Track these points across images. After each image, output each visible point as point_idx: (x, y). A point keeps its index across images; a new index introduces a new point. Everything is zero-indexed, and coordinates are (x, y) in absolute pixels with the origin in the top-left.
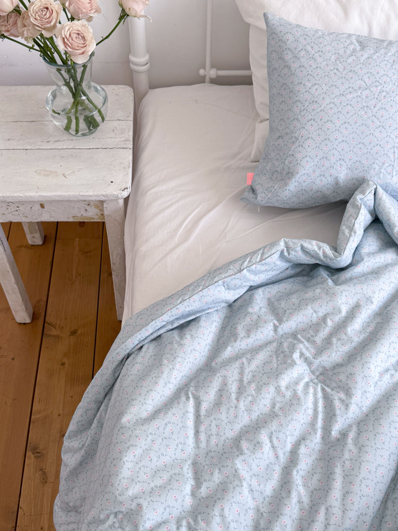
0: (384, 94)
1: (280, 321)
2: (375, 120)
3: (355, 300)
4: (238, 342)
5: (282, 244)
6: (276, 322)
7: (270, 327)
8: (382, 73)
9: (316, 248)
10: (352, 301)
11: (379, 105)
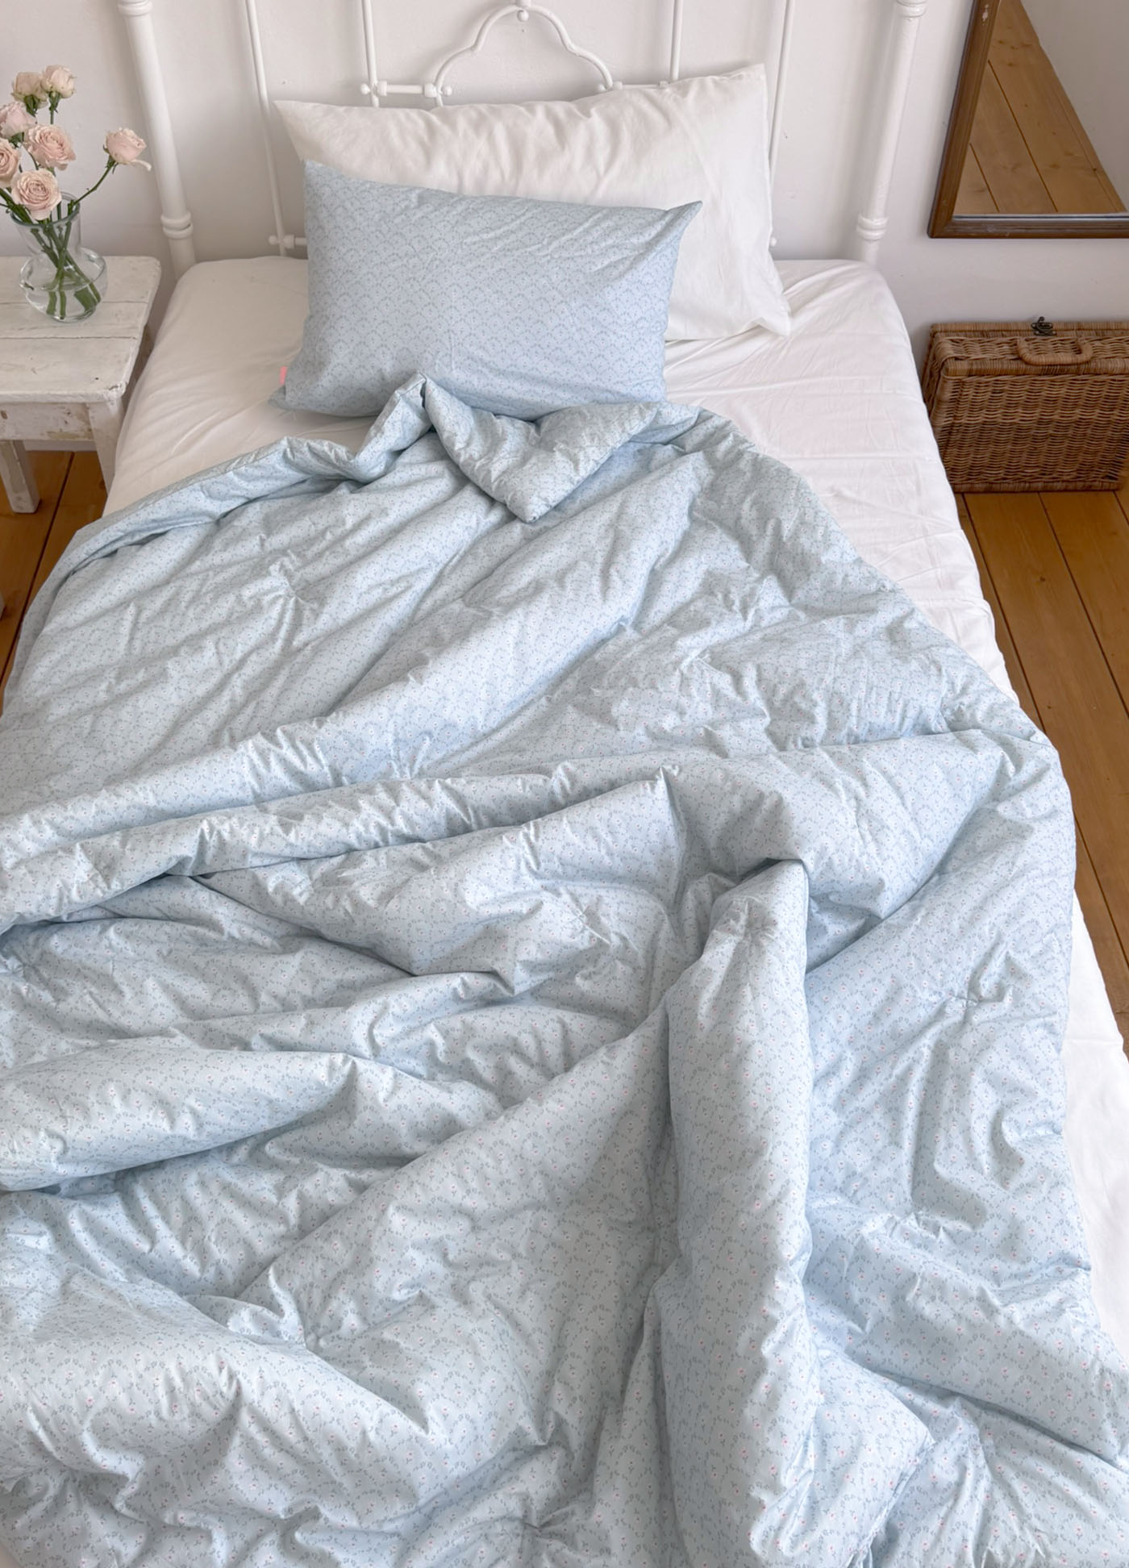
0: (437, 262)
1: (269, 534)
2: (424, 295)
3: (367, 511)
4: (210, 556)
5: (284, 443)
6: (263, 536)
7: (256, 541)
8: (437, 236)
9: (326, 449)
10: (362, 513)
11: (429, 276)
